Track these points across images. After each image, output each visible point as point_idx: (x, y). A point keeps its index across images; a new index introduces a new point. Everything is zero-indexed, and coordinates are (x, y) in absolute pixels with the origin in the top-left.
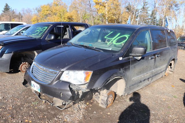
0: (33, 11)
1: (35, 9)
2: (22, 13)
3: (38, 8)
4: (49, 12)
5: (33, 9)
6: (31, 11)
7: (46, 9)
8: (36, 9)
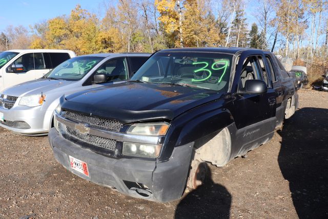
0: (29, 30)
1: (33, 26)
2: (7, 34)
3: (40, 24)
4: (63, 32)
5: (30, 26)
6: (25, 31)
7: (58, 26)
8: (36, 27)
